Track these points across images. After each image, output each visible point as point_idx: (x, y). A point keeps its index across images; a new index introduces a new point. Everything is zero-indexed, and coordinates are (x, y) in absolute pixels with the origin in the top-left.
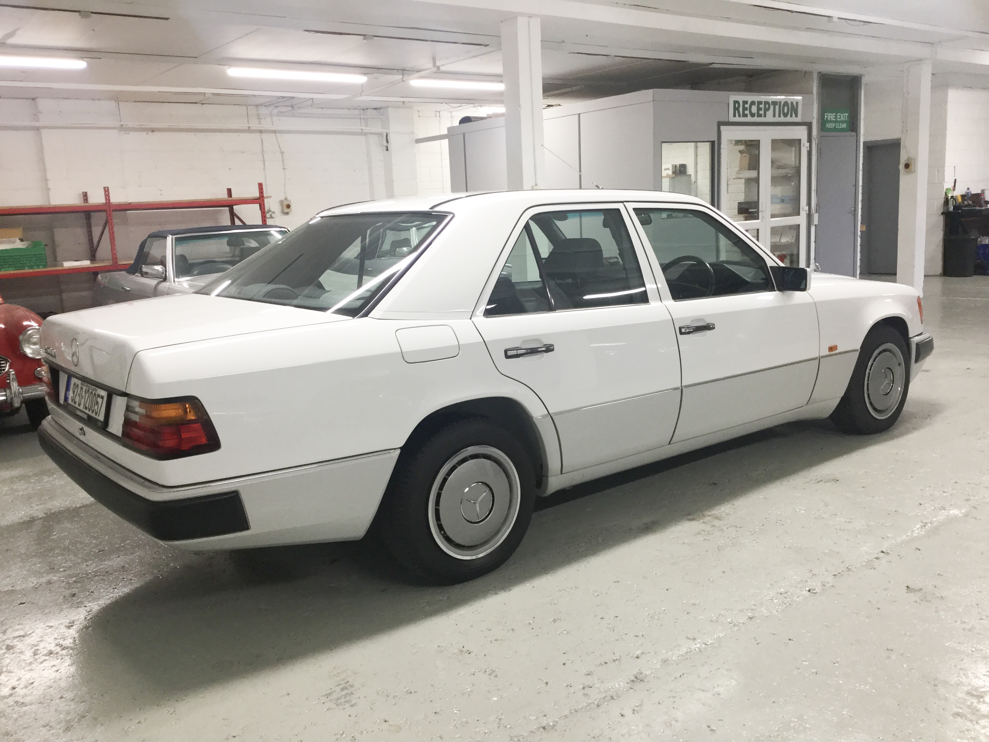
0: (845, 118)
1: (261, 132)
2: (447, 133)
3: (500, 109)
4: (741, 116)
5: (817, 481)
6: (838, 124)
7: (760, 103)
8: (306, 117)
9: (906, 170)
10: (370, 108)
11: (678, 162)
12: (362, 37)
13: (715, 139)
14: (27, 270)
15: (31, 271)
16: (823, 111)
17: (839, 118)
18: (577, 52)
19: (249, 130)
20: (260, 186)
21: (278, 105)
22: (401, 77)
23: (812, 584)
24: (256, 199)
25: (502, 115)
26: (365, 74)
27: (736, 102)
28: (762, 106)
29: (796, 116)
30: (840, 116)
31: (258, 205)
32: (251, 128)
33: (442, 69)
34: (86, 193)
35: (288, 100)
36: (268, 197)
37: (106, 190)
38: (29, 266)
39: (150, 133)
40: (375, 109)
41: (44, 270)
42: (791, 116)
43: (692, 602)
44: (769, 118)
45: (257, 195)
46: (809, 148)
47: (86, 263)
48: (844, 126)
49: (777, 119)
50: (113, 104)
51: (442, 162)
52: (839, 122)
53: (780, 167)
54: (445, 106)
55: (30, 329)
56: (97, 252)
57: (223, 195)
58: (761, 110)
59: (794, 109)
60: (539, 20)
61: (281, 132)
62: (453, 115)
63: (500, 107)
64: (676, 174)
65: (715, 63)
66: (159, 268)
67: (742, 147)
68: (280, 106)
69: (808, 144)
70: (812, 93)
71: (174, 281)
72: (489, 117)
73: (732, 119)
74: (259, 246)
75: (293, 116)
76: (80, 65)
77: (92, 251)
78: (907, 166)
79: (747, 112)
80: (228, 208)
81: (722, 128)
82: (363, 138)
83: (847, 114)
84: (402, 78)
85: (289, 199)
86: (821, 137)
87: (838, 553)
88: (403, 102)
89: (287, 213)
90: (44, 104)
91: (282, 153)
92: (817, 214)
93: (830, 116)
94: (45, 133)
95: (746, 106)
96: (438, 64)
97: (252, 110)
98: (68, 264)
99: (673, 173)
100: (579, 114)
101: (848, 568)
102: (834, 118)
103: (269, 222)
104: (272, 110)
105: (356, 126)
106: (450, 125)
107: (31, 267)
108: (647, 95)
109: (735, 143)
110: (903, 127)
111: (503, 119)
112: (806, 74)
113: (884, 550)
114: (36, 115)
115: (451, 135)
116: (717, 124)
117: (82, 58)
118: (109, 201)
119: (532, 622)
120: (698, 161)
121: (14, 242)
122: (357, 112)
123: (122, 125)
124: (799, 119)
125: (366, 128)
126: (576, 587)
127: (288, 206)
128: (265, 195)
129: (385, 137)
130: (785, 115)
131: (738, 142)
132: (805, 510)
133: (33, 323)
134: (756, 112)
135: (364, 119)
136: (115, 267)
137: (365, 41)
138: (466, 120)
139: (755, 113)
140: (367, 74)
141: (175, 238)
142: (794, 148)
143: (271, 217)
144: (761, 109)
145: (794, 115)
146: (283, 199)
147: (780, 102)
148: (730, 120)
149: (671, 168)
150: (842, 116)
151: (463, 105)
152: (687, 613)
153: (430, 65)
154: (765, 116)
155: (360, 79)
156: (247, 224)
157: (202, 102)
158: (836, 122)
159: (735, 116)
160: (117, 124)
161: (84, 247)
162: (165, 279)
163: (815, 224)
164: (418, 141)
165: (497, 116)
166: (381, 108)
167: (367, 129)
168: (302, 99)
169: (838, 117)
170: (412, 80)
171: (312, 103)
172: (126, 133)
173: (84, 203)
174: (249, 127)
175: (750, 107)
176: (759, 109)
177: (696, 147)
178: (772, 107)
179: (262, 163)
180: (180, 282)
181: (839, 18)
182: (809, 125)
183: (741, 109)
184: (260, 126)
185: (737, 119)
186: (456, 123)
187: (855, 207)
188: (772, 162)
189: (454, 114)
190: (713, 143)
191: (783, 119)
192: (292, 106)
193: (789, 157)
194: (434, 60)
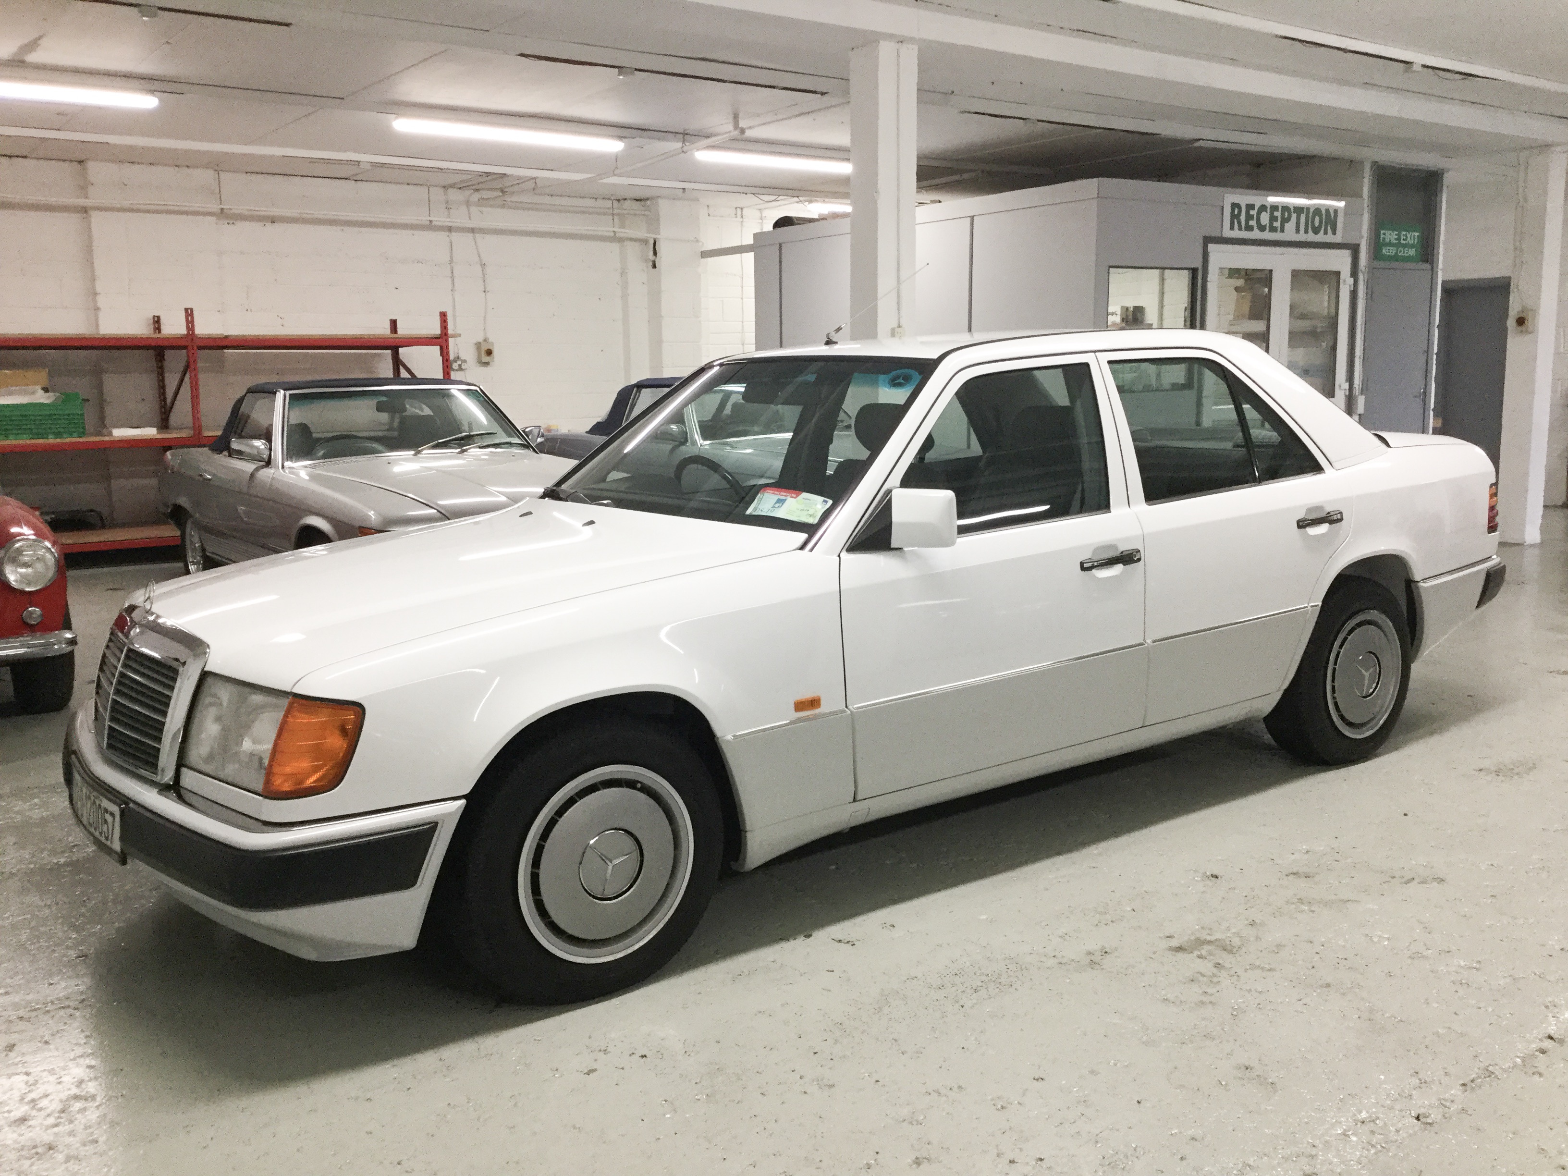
0: (1414, 240)
1: (450, 229)
2: (752, 242)
3: (844, 207)
4: (1243, 229)
5: (1403, 880)
6: (1402, 250)
7: (1274, 208)
8: (524, 209)
9: (1520, 328)
10: (631, 199)
11: (1131, 304)
12: (617, 70)
13: (1198, 264)
14: (52, 440)
15: (58, 440)
16: (1378, 225)
17: (1404, 240)
18: (974, 111)
19: (430, 227)
20: (443, 315)
21: (480, 186)
22: (680, 144)
23: (1422, 1102)
24: (435, 338)
25: (844, 215)
26: (621, 138)
27: (1235, 206)
28: (1278, 214)
29: (1334, 233)
30: (1406, 236)
31: (438, 347)
32: (434, 223)
33: (749, 133)
34: (158, 317)
35: (495, 179)
36: (454, 336)
37: (189, 313)
38: (54, 433)
39: (269, 225)
40: (637, 200)
41: (81, 440)
42: (1326, 233)
43: (1190, 1133)
44: (1289, 233)
45: (437, 331)
46: (1352, 286)
47: (150, 432)
48: (1412, 252)
49: (1302, 237)
50: (210, 174)
51: (742, 291)
52: (1404, 246)
53: (1303, 317)
54: (754, 200)
55: (19, 540)
56: (171, 414)
57: (382, 329)
58: (1277, 221)
59: (1329, 220)
60: (915, 48)
61: (482, 231)
62: (764, 215)
63: (841, 203)
64: (1127, 322)
65: (1203, 140)
66: (259, 444)
67: (1240, 282)
68: (483, 189)
69: (1352, 279)
70: (1361, 197)
71: (283, 467)
72: (822, 219)
73: (1228, 233)
74: (432, 414)
75: (503, 206)
76: (146, 102)
77: (162, 413)
78: (1521, 321)
79: (1252, 223)
80: (389, 352)
81: (1211, 247)
82: (615, 247)
83: (1417, 234)
84: (683, 147)
85: (490, 340)
86: (1371, 269)
87: (1462, 1035)
88: (684, 189)
89: (487, 364)
90: (97, 170)
91: (483, 265)
92: (1363, 397)
93: (1389, 236)
94: (96, 218)
95: (1252, 212)
96: (742, 124)
97: (437, 194)
98: (119, 433)
99: (1123, 320)
100: (972, 218)
101: (1487, 1070)
102: (1396, 239)
103: (454, 376)
104: (471, 195)
105: (605, 227)
106: (758, 231)
107: (58, 435)
108: (1089, 187)
109: (1229, 274)
110: (1515, 257)
111: (848, 220)
112: (1353, 165)
113: (1552, 1033)
114: (84, 187)
115: (759, 245)
116: (1202, 241)
117: (152, 92)
118: (193, 331)
119: (873, 1162)
120: (1165, 303)
121: (33, 393)
122: (609, 204)
123: (222, 209)
124: (1338, 238)
125: (623, 230)
126: (960, 1087)
127: (489, 353)
128: (450, 332)
129: (652, 246)
130: (1316, 231)
131: (1234, 273)
132: (1388, 939)
133: (26, 531)
134: (1268, 225)
135: (618, 214)
136: (197, 441)
137: (621, 77)
138: (784, 222)
139: (1266, 225)
140: (625, 137)
141: (290, 395)
142: (1326, 286)
143: (460, 369)
144: (1276, 219)
145: (1329, 230)
146: (481, 340)
147: (1308, 209)
148: (1224, 235)
149: (1119, 313)
150: (1409, 236)
151: (781, 197)
152: (1182, 1159)
153: (730, 127)
154: (1282, 231)
155: (612, 146)
156: (419, 377)
157: (358, 178)
158: (1398, 245)
159: (1232, 228)
160: (216, 208)
161: (150, 406)
162: (268, 463)
163: (1359, 413)
164: (705, 254)
165: (835, 216)
166: (647, 199)
167: (623, 233)
168: (519, 178)
169: (1403, 237)
170: (698, 150)
171: (535, 186)
172: (228, 224)
173: (155, 333)
174: (431, 221)
175: (1259, 213)
176: (1273, 219)
177: (1162, 280)
178: (1294, 216)
179: (450, 280)
180: (293, 468)
181: (1424, 66)
182: (1355, 249)
183: (1243, 217)
184: (448, 220)
185: (1236, 234)
186: (769, 227)
187: (1425, 388)
188: (1292, 307)
189: (766, 213)
190: (1194, 271)
191: (1311, 237)
192: (502, 191)
193: (1319, 301)
194: (736, 117)
